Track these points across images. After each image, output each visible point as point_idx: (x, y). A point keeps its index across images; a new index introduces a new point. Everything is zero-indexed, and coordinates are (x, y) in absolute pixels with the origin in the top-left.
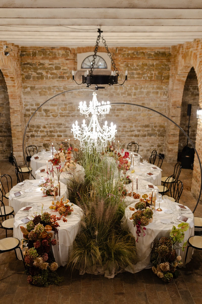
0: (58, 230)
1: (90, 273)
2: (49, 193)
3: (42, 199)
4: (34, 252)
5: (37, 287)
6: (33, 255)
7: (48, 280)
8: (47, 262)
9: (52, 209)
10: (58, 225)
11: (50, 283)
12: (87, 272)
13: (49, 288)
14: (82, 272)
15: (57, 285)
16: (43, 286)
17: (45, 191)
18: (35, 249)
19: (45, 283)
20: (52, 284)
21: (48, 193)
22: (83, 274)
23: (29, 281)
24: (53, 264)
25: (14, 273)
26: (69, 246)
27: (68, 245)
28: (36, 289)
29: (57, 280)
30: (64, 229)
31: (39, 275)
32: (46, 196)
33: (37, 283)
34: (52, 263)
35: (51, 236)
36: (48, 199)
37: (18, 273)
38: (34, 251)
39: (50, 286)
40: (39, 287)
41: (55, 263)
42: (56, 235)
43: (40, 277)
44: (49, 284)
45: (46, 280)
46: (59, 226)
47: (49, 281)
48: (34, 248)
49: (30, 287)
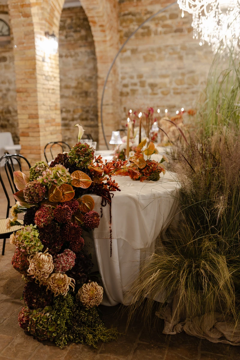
0: (111, 195)
1: (195, 333)
4: (30, 236)
5: (36, 343)
6: (25, 244)
7: (69, 328)
8: (69, 273)
10: (115, 188)
11: (72, 337)
12: (186, 328)
13: (65, 353)
14: (171, 325)
15: (91, 347)
16: (51, 342)
18: (37, 228)
19: (59, 336)
20: (79, 343)
22: (175, 333)
23: (21, 320)
24: (88, 286)
25: (6, 301)
26: (142, 247)
27: (138, 244)
28: (33, 345)
30: (130, 198)
31: (47, 308)
33: (36, 330)
34: (87, 282)
35: (89, 205)
38: (32, 233)
39: (69, 348)
40: (41, 344)
41: (95, 284)
42: (105, 209)
43: (48, 314)
44: (70, 341)
45: (64, 326)
46: (120, 190)
47: (73, 333)
48: (35, 226)
49: (19, 338)
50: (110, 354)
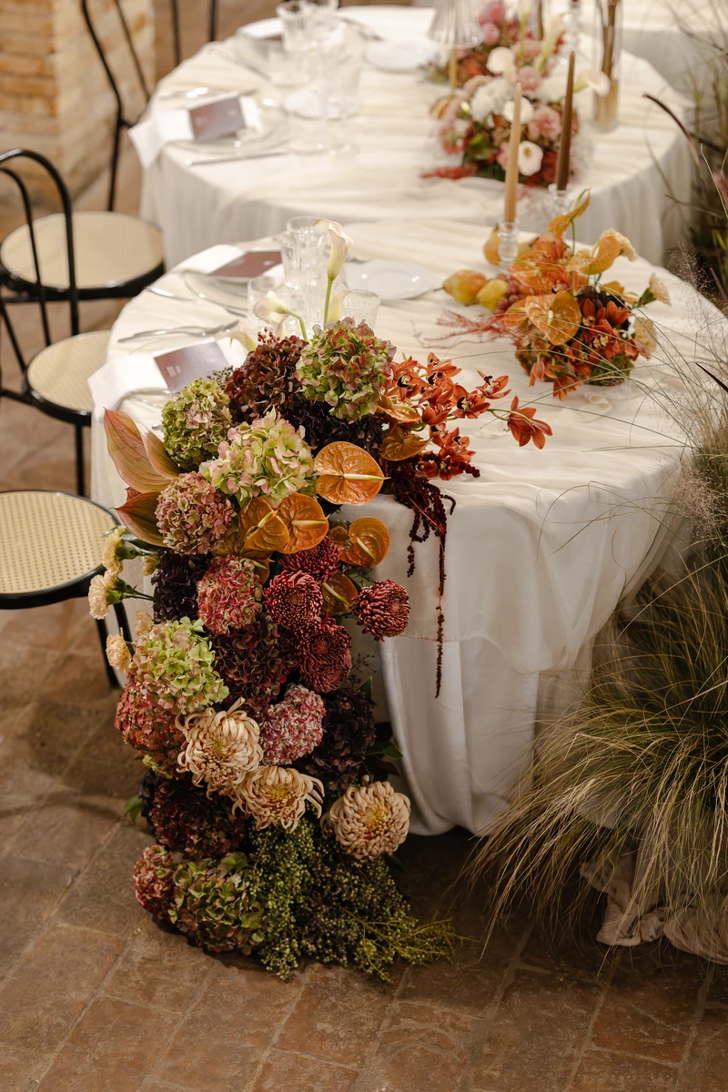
0: (447, 505)
1: (697, 948)
2: (485, 155)
3: (409, 197)
4: (188, 664)
5: (202, 959)
6: (175, 687)
7: (303, 918)
8: (301, 765)
9: (472, 300)
11: (312, 948)
12: (672, 931)
13: (295, 993)
14: (624, 919)
15: (374, 979)
16: (254, 959)
17: (462, 127)
18: (206, 632)
19: (270, 943)
20: (335, 963)
21: (477, 148)
22: (634, 942)
23: (146, 889)
24: (364, 797)
26: (546, 666)
27: (534, 656)
28: (191, 967)
29: (381, 946)
31: (230, 859)
32: (457, 175)
33: (203, 926)
34: (360, 783)
35: (373, 543)
36: (466, 202)
37: (83, 807)
38: (193, 654)
39: (306, 978)
40: (217, 963)
41: (385, 789)
42: (427, 551)
43: (236, 879)
44: (305, 958)
45: (286, 916)
46: (476, 473)
47: (314, 934)
48: (198, 625)
49: (143, 943)
50: (430, 1000)
